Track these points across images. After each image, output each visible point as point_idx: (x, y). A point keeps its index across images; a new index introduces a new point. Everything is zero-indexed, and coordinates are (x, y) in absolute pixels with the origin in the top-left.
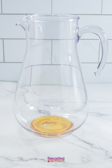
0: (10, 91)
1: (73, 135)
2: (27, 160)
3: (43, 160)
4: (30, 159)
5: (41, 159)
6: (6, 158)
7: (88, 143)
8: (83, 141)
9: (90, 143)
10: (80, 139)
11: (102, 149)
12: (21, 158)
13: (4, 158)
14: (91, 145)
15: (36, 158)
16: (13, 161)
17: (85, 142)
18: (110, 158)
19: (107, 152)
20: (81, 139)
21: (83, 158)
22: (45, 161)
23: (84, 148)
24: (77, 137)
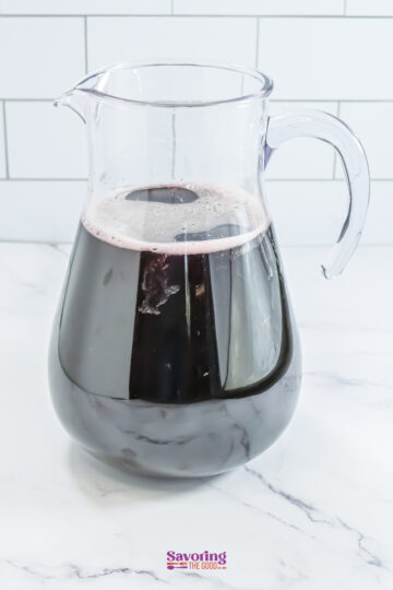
1: (248, 470)
2: (95, 576)
3: (148, 573)
4: (106, 572)
5: (142, 572)
6: (25, 568)
7: (297, 502)
8: (282, 494)
9: (306, 502)
10: (270, 487)
11: (345, 525)
12: (74, 567)
13: (16, 567)
14: (308, 508)
15: (124, 566)
16: (49, 578)
17: (288, 497)
18: (371, 563)
19: (362, 537)
20: (274, 485)
21: (283, 564)
22: (157, 579)
23: (285, 523)
24: (260, 476)
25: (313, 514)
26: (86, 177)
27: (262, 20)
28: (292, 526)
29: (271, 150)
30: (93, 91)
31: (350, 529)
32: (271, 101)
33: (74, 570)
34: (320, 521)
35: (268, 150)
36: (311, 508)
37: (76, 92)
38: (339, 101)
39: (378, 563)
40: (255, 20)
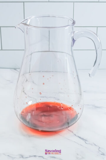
0: (9, 81)
1: (69, 130)
2: (27, 158)
3: (41, 157)
4: (30, 156)
6: (8, 156)
7: (83, 139)
8: (78, 137)
10: (75, 135)
11: (95, 145)
12: (21, 155)
13: (6, 155)
14: (85, 140)
15: (35, 155)
16: (15, 158)
17: (80, 138)
18: (101, 154)
19: (100, 148)
21: (78, 154)
22: (44, 158)
23: (79, 144)
24: (72, 132)
25: (86, 142)
26: (24, 49)
27: (75, 3)
28: (81, 145)
29: (75, 40)
30: (25, 24)
31: (96, 146)
32: (75, 27)
33: (21, 156)
34: (88, 144)
35: (74, 41)
36: (86, 140)
37: (21, 24)
38: (97, 27)
39: (103, 154)
40: (73, 3)
